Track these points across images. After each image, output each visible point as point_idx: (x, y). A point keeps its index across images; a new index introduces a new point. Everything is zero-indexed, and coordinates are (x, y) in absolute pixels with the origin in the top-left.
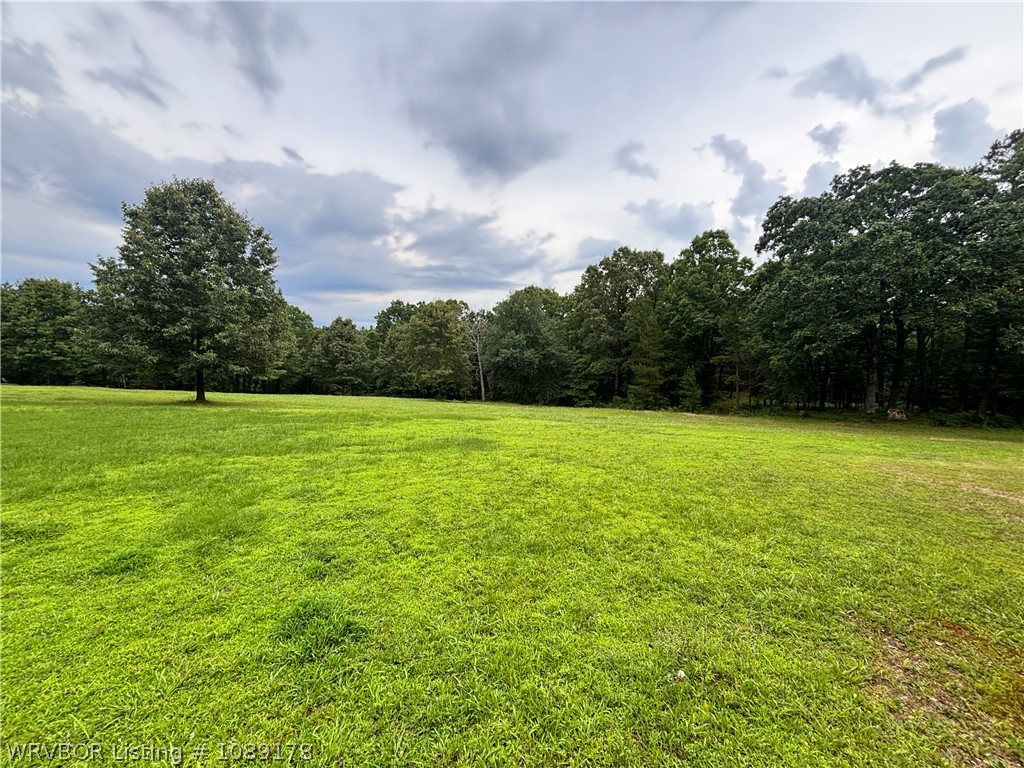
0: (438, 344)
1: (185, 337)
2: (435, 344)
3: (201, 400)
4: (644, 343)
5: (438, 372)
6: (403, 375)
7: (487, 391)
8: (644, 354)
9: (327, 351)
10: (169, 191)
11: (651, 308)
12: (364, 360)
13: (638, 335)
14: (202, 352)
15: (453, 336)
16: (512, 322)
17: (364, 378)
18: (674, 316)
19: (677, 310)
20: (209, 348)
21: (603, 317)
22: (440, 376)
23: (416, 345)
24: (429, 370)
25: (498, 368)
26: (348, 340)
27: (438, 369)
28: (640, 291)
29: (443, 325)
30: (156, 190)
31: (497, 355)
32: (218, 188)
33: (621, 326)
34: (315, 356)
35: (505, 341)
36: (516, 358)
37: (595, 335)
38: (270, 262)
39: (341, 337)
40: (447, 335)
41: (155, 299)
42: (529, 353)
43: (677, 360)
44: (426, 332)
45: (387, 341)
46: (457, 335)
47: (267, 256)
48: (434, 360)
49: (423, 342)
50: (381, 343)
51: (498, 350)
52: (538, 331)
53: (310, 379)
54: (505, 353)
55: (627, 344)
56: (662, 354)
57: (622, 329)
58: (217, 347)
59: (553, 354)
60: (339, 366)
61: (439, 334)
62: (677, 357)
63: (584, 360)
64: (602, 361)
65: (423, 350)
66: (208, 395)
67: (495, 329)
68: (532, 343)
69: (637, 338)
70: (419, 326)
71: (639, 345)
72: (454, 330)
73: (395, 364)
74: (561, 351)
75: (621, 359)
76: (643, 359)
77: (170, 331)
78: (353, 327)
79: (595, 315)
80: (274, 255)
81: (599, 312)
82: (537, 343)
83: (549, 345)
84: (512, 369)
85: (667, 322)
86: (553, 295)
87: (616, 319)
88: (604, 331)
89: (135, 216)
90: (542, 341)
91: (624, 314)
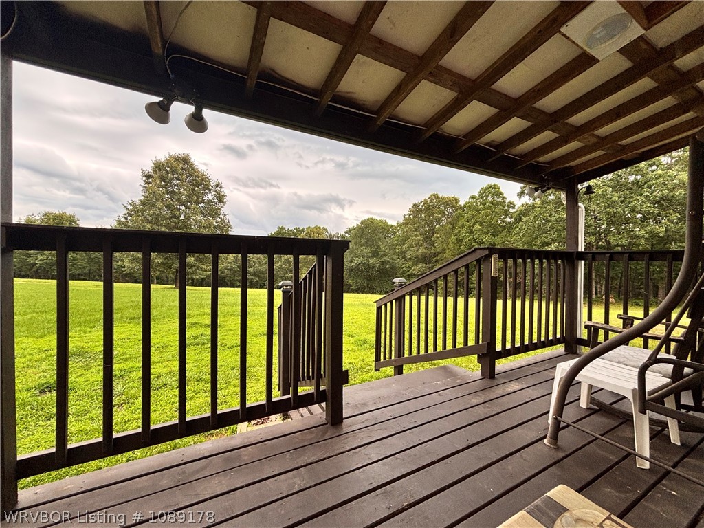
11: (452, 232)
16: (363, 241)
17: (259, 277)
19: (470, 233)
21: (420, 238)
25: (352, 270)
28: (444, 222)
30: (159, 161)
31: (352, 262)
32: (193, 159)
33: (432, 243)
35: (357, 252)
36: (364, 264)
37: (415, 248)
38: (222, 202)
42: (372, 261)
51: (352, 258)
52: (379, 247)
53: (224, 278)
54: (357, 260)
55: (435, 255)
57: (433, 245)
59: (388, 261)
63: (407, 265)
64: (420, 266)
68: (375, 254)
69: (444, 251)
71: (444, 255)
74: (393, 259)
79: (416, 236)
80: (226, 198)
81: (418, 233)
82: (378, 254)
83: (385, 255)
84: (362, 271)
85: (462, 240)
86: (386, 224)
87: (428, 239)
88: (422, 246)
89: (148, 177)
90: (381, 253)
91: (435, 236)
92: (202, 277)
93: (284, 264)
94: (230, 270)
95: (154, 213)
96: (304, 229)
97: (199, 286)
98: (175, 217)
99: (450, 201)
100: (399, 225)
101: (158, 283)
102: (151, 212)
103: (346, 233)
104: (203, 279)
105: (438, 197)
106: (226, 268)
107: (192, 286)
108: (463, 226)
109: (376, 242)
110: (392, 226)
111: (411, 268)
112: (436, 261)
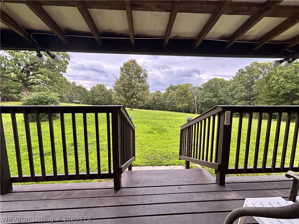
0: (184, 97)
1: (130, 95)
2: (183, 97)
3: (131, 110)
4: (261, 96)
5: (184, 105)
6: (173, 106)
7: (198, 111)
8: (261, 100)
9: (154, 99)
10: (128, 63)
11: (265, 83)
12: (163, 101)
13: (258, 93)
14: (134, 99)
15: (189, 94)
16: (209, 90)
17: (162, 106)
18: (276, 85)
19: (278, 83)
20: (135, 98)
21: (243, 87)
22: (185, 106)
23: (178, 97)
24: (181, 104)
25: (203, 104)
26: (159, 96)
27: (184, 104)
28: (261, 77)
29: (186, 91)
30: (125, 63)
31: (203, 100)
32: (136, 61)
33: (251, 90)
34: (151, 100)
35: (206, 95)
36: (209, 101)
37: (240, 93)
38: (146, 77)
39: (157, 95)
40: (187, 94)
41: (126, 87)
42: (214, 99)
43: (277, 102)
44: (181, 93)
45: (169, 96)
46: (190, 94)
47: (146, 75)
48: (183, 101)
49: (180, 96)
50: (167, 97)
51: (203, 98)
52: (218, 92)
53: (149, 106)
54: (206, 99)
55: (253, 96)
56: (269, 100)
57: (251, 91)
58: (136, 98)
59: (223, 100)
60: (157, 103)
61: (185, 94)
62: (277, 101)
63: (235, 102)
64: (242, 102)
65: (180, 98)
66: (133, 109)
67: (202, 92)
68: (216, 96)
69: (258, 94)
70: (179, 92)
71: (259, 96)
72: (189, 93)
73: (171, 103)
74: (226, 99)
75: (250, 101)
76: (260, 102)
77: (128, 94)
78: (160, 93)
79: (240, 86)
80: (147, 75)
81: (241, 85)
82: (217, 96)
83: (221, 97)
84: (208, 104)
85: (272, 88)
86: (224, 80)
87: (248, 87)
88: (244, 92)
89: (122, 69)
90: (219, 96)
91: (254, 85)
92: (142, 105)
93: (172, 101)
94: (152, 103)
95: (123, 83)
96: (181, 85)
97: (141, 109)
98: (130, 84)
99: (266, 65)
100: (231, 81)
101: (128, 108)
102: (122, 83)
103: (201, 86)
104: (142, 106)
105: (257, 63)
106: (150, 102)
107: (139, 109)
108: (274, 79)
109: (217, 90)
110: (227, 81)
111: (237, 103)
112: (254, 100)
